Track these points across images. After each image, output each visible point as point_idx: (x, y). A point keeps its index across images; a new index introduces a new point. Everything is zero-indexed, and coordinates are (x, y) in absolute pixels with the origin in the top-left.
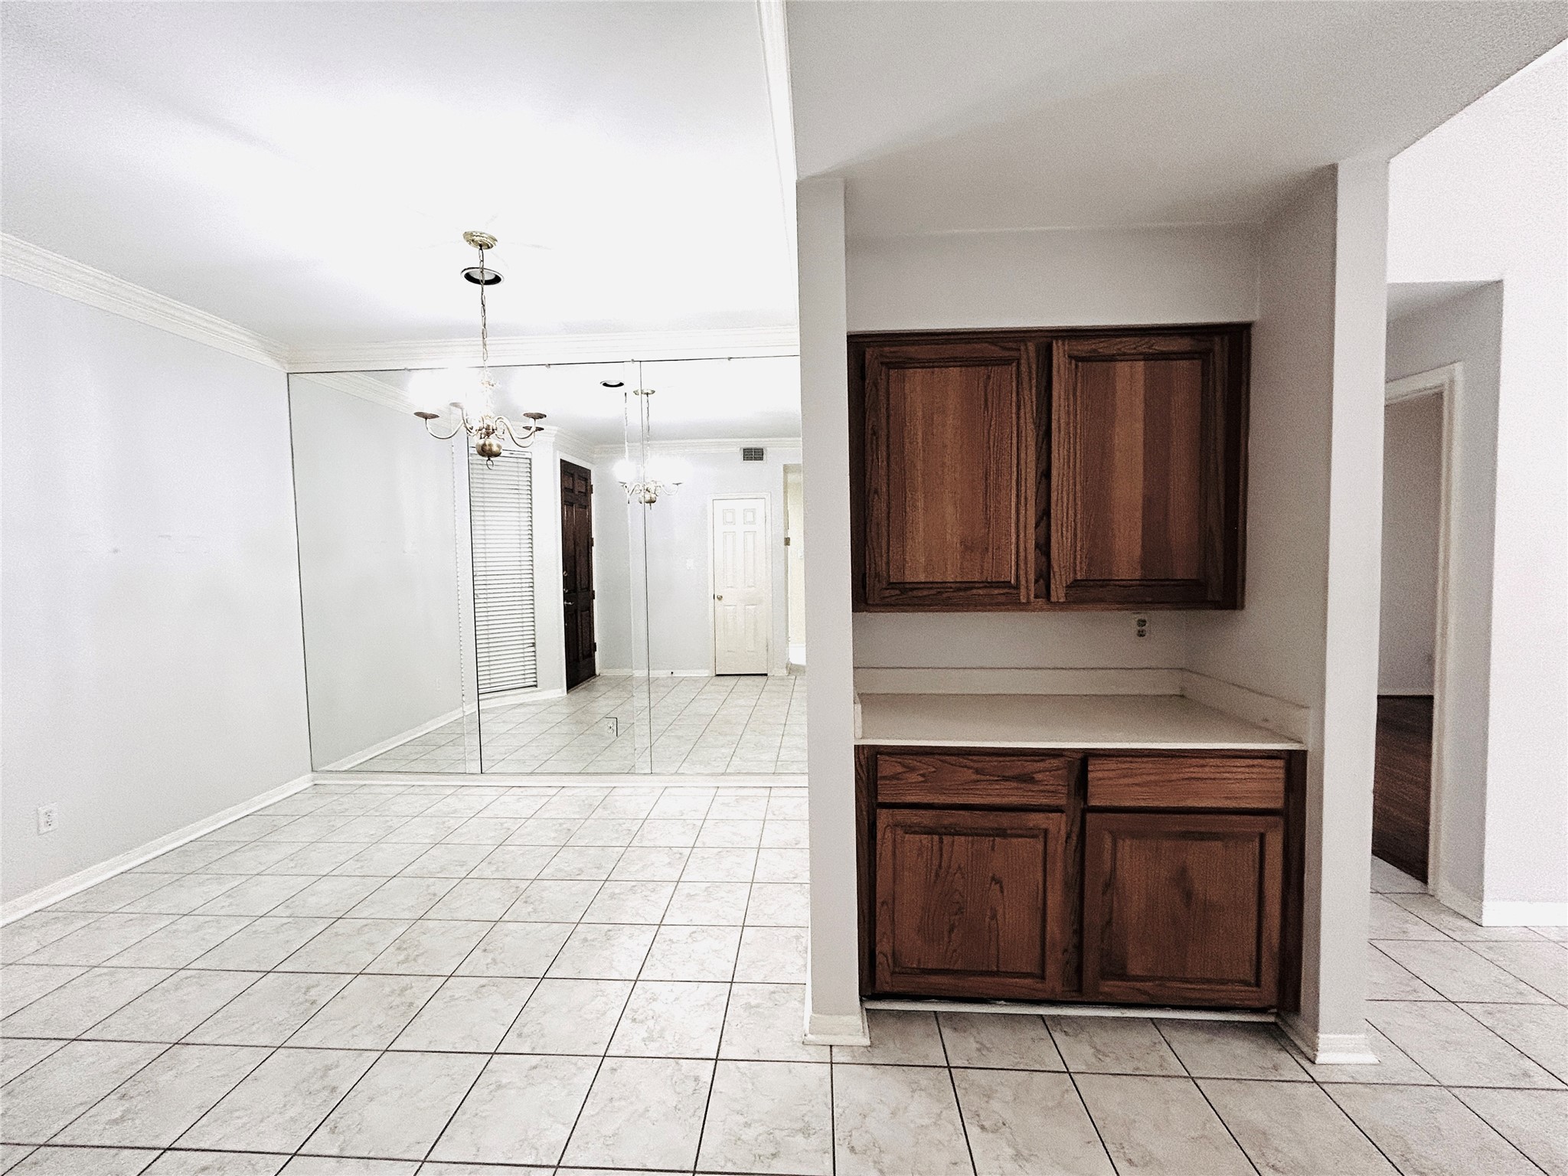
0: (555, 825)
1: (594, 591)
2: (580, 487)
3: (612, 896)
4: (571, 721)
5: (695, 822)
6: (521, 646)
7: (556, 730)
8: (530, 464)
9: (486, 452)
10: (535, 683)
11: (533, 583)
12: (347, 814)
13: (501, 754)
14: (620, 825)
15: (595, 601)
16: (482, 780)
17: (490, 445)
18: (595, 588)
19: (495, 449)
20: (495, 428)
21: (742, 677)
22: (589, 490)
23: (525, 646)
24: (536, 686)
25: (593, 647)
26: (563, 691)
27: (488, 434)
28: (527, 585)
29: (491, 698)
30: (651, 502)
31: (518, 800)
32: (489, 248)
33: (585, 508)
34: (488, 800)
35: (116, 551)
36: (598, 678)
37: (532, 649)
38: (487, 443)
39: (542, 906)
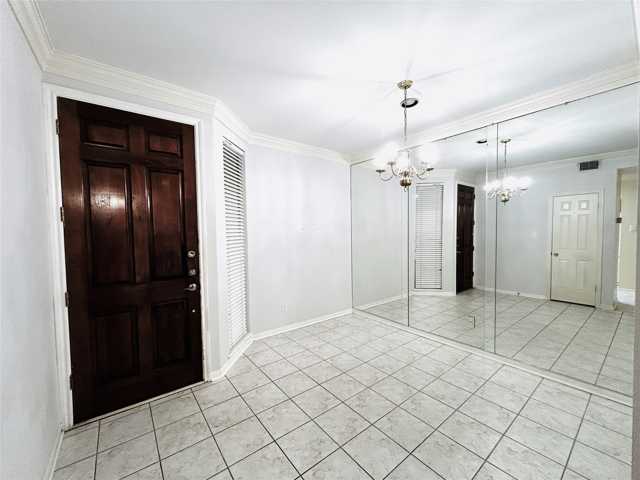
0: (436, 364)
1: (474, 247)
2: (468, 196)
3: (458, 422)
4: (456, 310)
5: (523, 397)
6: (435, 270)
7: (447, 313)
8: (443, 188)
9: (404, 184)
10: (441, 288)
11: (442, 242)
12: (358, 328)
13: (420, 318)
14: (471, 378)
15: (474, 252)
16: (409, 329)
17: (406, 180)
18: (474, 245)
19: (408, 182)
20: (408, 172)
21: (572, 305)
22: (473, 197)
23: (437, 270)
24: (441, 289)
25: (472, 274)
26: (454, 294)
27: (405, 176)
28: (439, 243)
29: (421, 291)
30: (505, 201)
31: (422, 344)
32: (409, 87)
33: (471, 206)
34: (409, 339)
35: (303, 229)
36: (473, 289)
37: (440, 272)
38: (405, 179)
39: (420, 408)
